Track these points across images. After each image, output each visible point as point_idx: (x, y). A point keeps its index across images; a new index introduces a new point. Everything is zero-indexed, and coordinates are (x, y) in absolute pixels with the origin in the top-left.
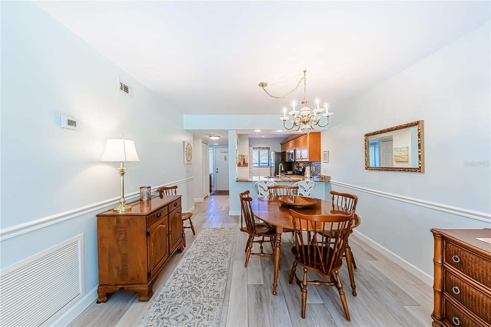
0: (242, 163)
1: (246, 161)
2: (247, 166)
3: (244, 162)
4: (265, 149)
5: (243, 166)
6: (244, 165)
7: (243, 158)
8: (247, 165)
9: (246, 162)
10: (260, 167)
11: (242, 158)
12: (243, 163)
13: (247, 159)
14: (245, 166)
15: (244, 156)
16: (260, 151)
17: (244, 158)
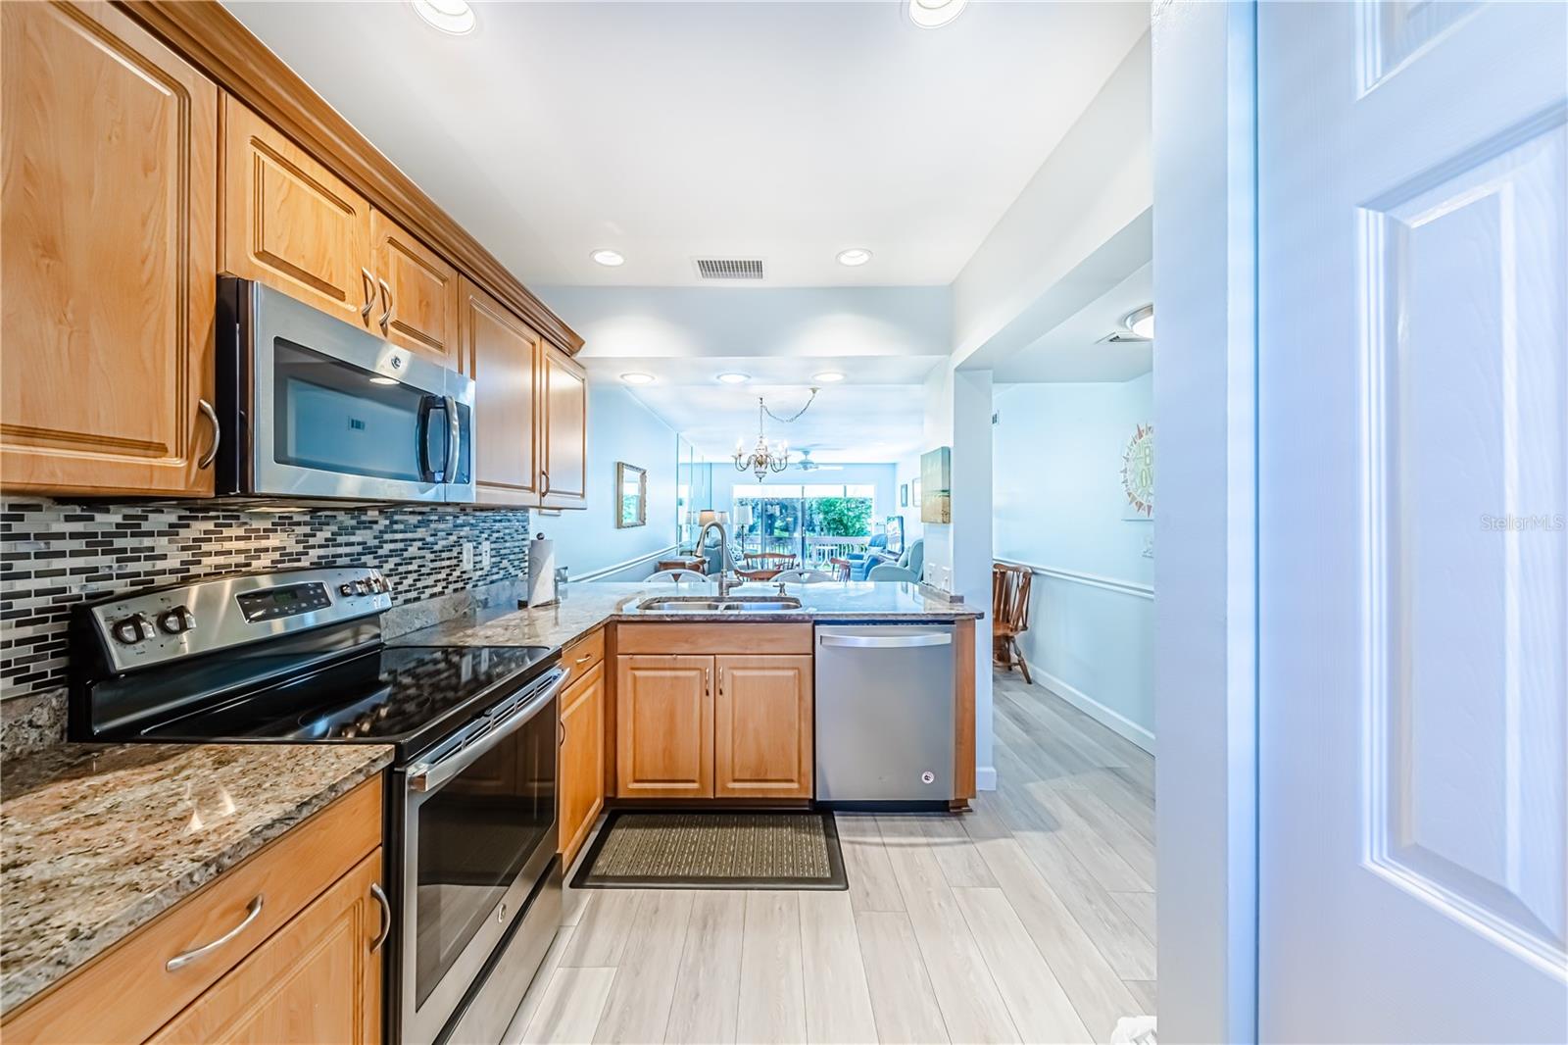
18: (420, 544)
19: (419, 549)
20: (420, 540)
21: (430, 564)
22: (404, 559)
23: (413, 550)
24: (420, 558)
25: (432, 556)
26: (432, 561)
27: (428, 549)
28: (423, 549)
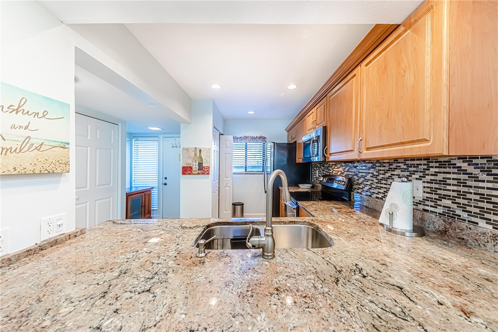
0: (195, 167)
1: (204, 161)
2: (208, 174)
3: (200, 165)
4: (257, 139)
5: (199, 174)
6: (200, 172)
7: (198, 155)
8: (208, 171)
9: (204, 165)
10: (247, 173)
11: (196, 155)
12: (198, 168)
13: (209, 157)
14: (203, 174)
15: (200, 150)
16: (248, 144)
17: (200, 156)
18: (371, 175)
19: (371, 177)
20: (371, 173)
21: (375, 184)
22: (365, 179)
23: (368, 177)
24: (371, 180)
25: (377, 181)
26: (376, 183)
27: (375, 177)
28: (373, 177)
